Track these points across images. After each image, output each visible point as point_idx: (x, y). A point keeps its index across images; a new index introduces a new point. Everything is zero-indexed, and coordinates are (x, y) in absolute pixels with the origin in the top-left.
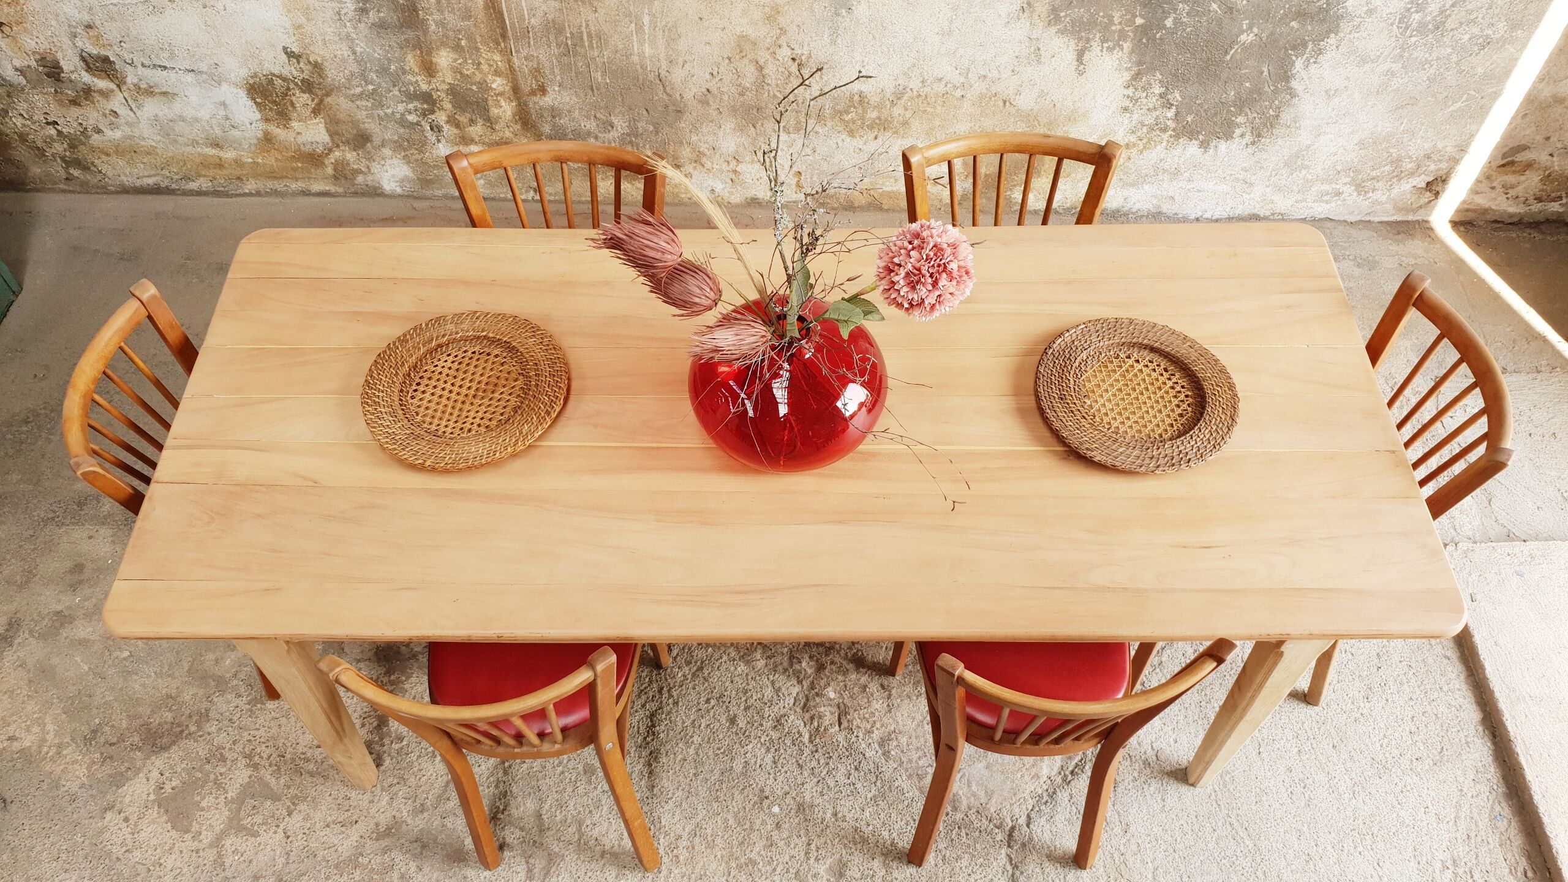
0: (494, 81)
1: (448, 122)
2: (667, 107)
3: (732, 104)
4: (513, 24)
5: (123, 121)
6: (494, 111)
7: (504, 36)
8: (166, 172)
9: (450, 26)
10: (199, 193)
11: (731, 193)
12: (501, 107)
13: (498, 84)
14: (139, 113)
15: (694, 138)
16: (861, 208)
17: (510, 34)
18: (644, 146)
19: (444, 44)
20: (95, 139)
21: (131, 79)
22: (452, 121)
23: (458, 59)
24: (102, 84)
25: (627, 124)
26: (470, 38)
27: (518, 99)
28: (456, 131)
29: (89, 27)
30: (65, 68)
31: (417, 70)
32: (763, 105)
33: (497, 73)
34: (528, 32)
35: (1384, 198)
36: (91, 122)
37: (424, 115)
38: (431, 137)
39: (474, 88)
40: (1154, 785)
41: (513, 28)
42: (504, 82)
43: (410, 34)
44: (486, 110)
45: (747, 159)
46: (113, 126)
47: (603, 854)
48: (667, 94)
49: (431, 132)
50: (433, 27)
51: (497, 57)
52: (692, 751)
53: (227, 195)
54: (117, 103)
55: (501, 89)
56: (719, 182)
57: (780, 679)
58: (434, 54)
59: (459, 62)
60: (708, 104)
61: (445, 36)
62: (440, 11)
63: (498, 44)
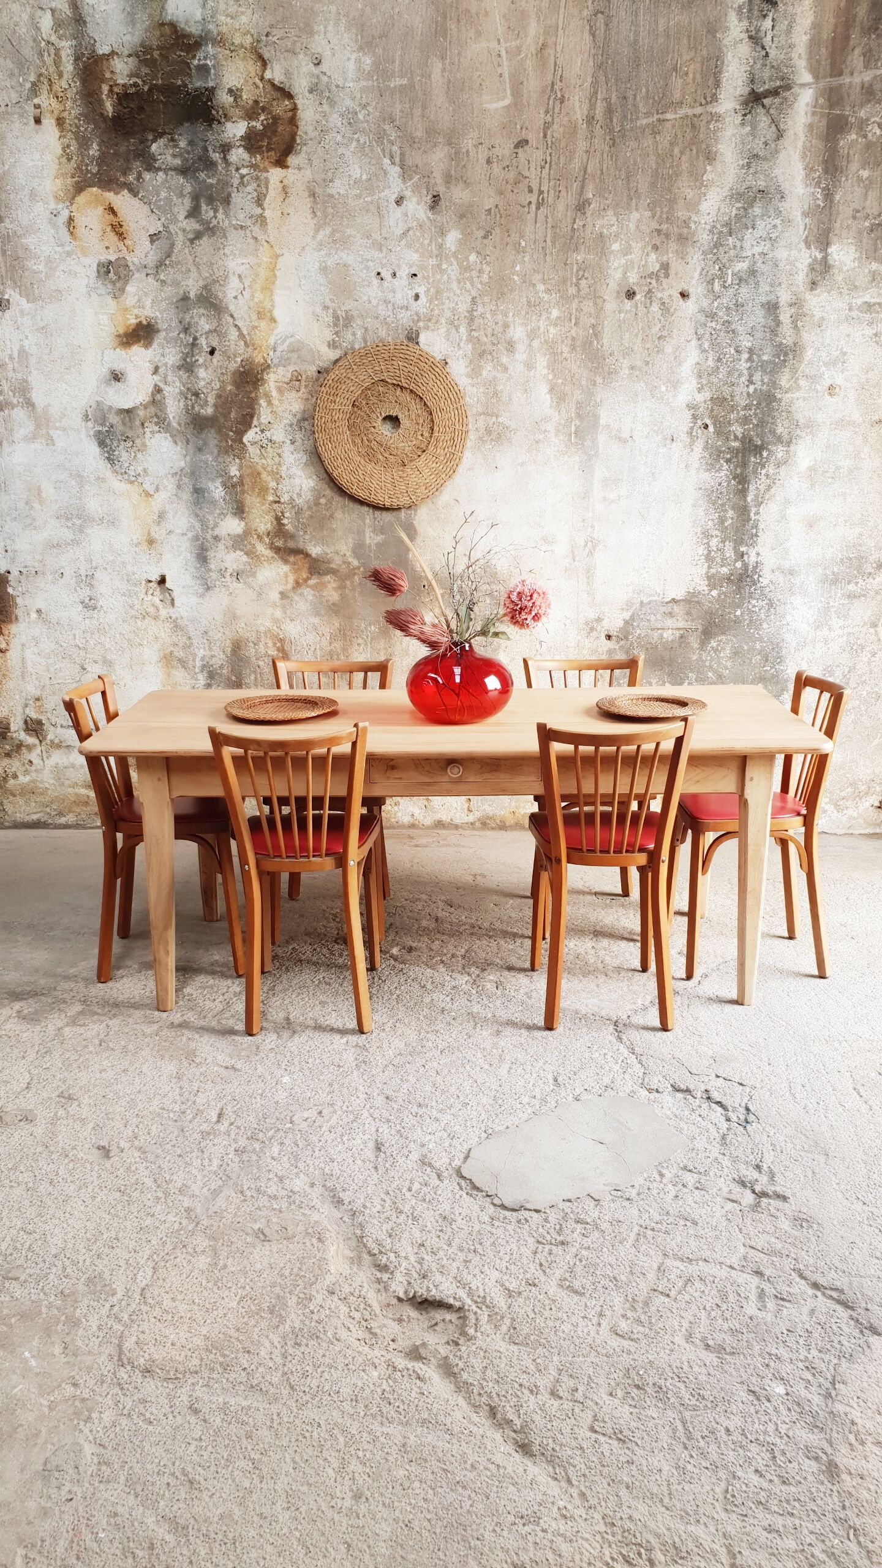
5: (33, 768)
8: (48, 810)
10: (66, 827)
11: (425, 817)
14: (47, 762)
16: (511, 827)
20: (12, 782)
21: (50, 737)
24: (31, 740)
29: (38, 699)
30: (12, 729)
35: (855, 814)
36: (14, 769)
40: (715, 1006)
46: (26, 772)
47: (332, 1030)
52: (395, 996)
53: (84, 827)
54: (34, 756)
56: (417, 809)
57: (455, 975)
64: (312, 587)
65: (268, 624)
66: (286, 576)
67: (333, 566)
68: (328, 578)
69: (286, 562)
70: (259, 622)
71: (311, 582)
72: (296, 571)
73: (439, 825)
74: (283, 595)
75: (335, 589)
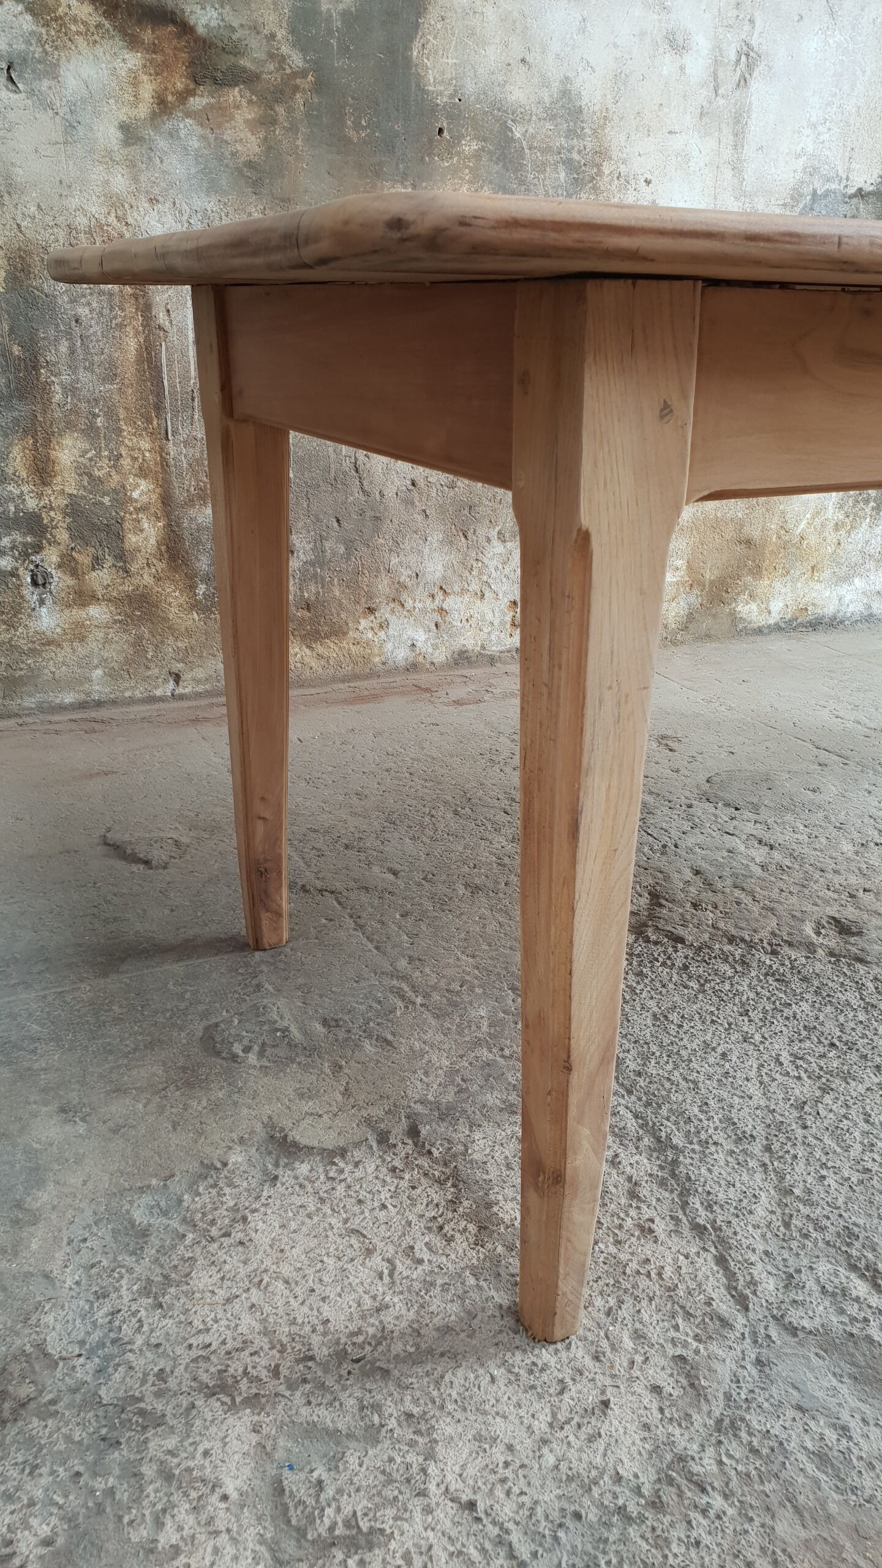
0: (137, 485)
1: (59, 566)
2: (362, 513)
3: (441, 502)
4: (172, 386)
6: (132, 539)
7: (159, 408)
9: (84, 392)
11: (435, 647)
12: (142, 531)
13: (142, 490)
15: (395, 560)
17: (167, 403)
18: (331, 582)
19: (70, 426)
22: (68, 564)
23: (87, 452)
25: (311, 546)
26: (111, 414)
27: (168, 515)
28: (70, 581)
31: (24, 474)
32: (476, 500)
33: (143, 473)
34: (193, 399)
37: (25, 555)
38: (30, 594)
39: (106, 500)
41: (173, 394)
42: (152, 487)
43: (21, 409)
44: (120, 538)
45: (456, 588)
48: (364, 491)
49: (31, 589)
50: (58, 397)
51: (145, 444)
55: (145, 499)
56: (421, 632)
58: (54, 444)
59: (89, 455)
60: (413, 503)
61: (75, 411)
62: (73, 369)
63: (149, 421)
64: (203, 117)
65: (96, 209)
66: (135, 83)
67: (245, 63)
68: (234, 94)
69: (133, 42)
70: (74, 202)
71: (197, 102)
72: (159, 69)
73: (462, 658)
74: (130, 133)
75: (252, 125)
